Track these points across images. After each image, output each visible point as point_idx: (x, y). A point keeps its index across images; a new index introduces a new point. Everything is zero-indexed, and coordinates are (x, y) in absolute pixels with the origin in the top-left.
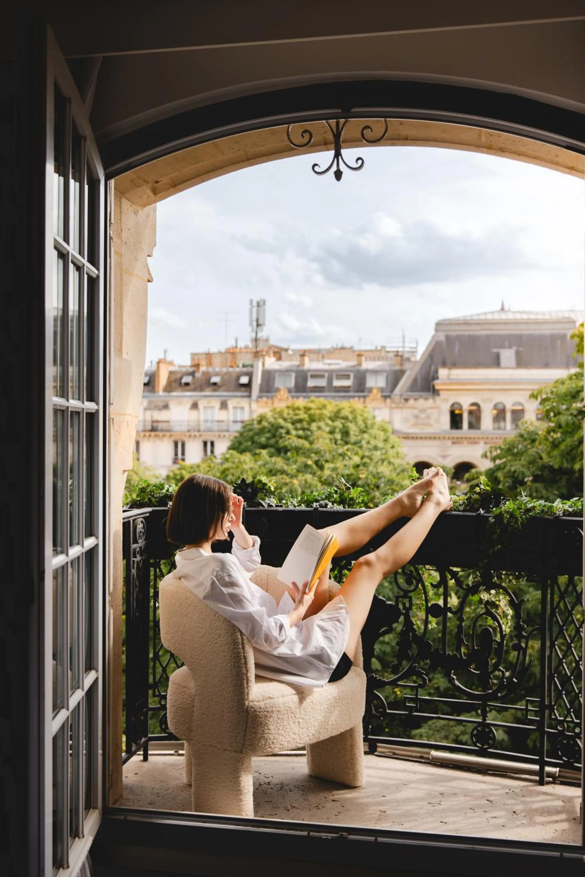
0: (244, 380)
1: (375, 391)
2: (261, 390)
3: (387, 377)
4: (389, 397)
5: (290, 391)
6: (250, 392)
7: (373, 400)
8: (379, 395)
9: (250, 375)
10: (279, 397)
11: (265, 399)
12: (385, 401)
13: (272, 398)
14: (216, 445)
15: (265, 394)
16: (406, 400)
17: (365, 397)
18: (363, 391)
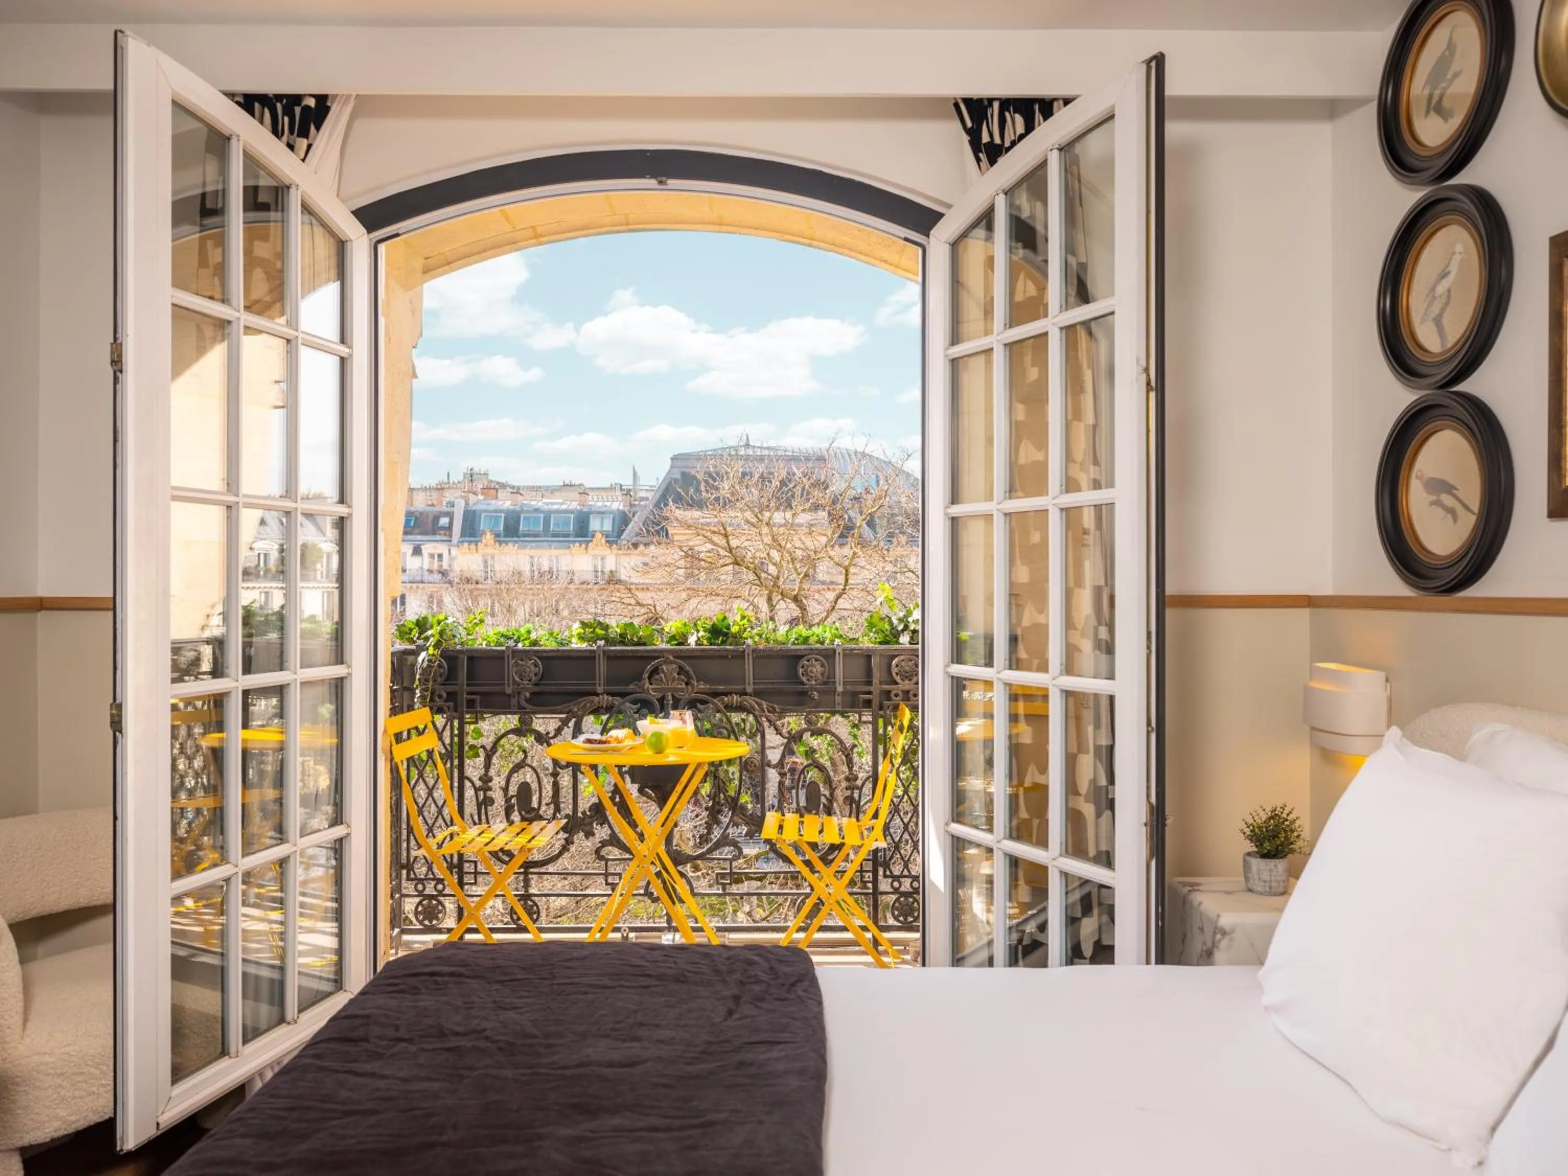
0: (444, 521)
1: (599, 535)
2: (463, 534)
3: (614, 519)
4: (616, 543)
5: (497, 535)
6: (451, 536)
7: (597, 545)
8: (603, 541)
9: (450, 515)
10: (484, 541)
11: (466, 544)
12: (610, 547)
13: (476, 543)
14: (408, 600)
15: (467, 539)
16: (635, 546)
17: (587, 542)
18: (586, 536)
